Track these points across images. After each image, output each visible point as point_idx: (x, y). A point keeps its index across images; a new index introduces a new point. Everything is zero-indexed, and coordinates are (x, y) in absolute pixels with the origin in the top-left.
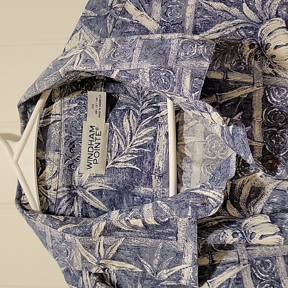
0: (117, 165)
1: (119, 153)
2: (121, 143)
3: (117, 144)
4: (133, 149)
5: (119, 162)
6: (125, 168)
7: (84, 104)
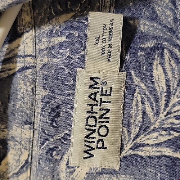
0: (142, 151)
1: (145, 128)
2: (148, 109)
3: (141, 112)
4: (171, 121)
5: (144, 145)
6: (159, 157)
7: (79, 37)
